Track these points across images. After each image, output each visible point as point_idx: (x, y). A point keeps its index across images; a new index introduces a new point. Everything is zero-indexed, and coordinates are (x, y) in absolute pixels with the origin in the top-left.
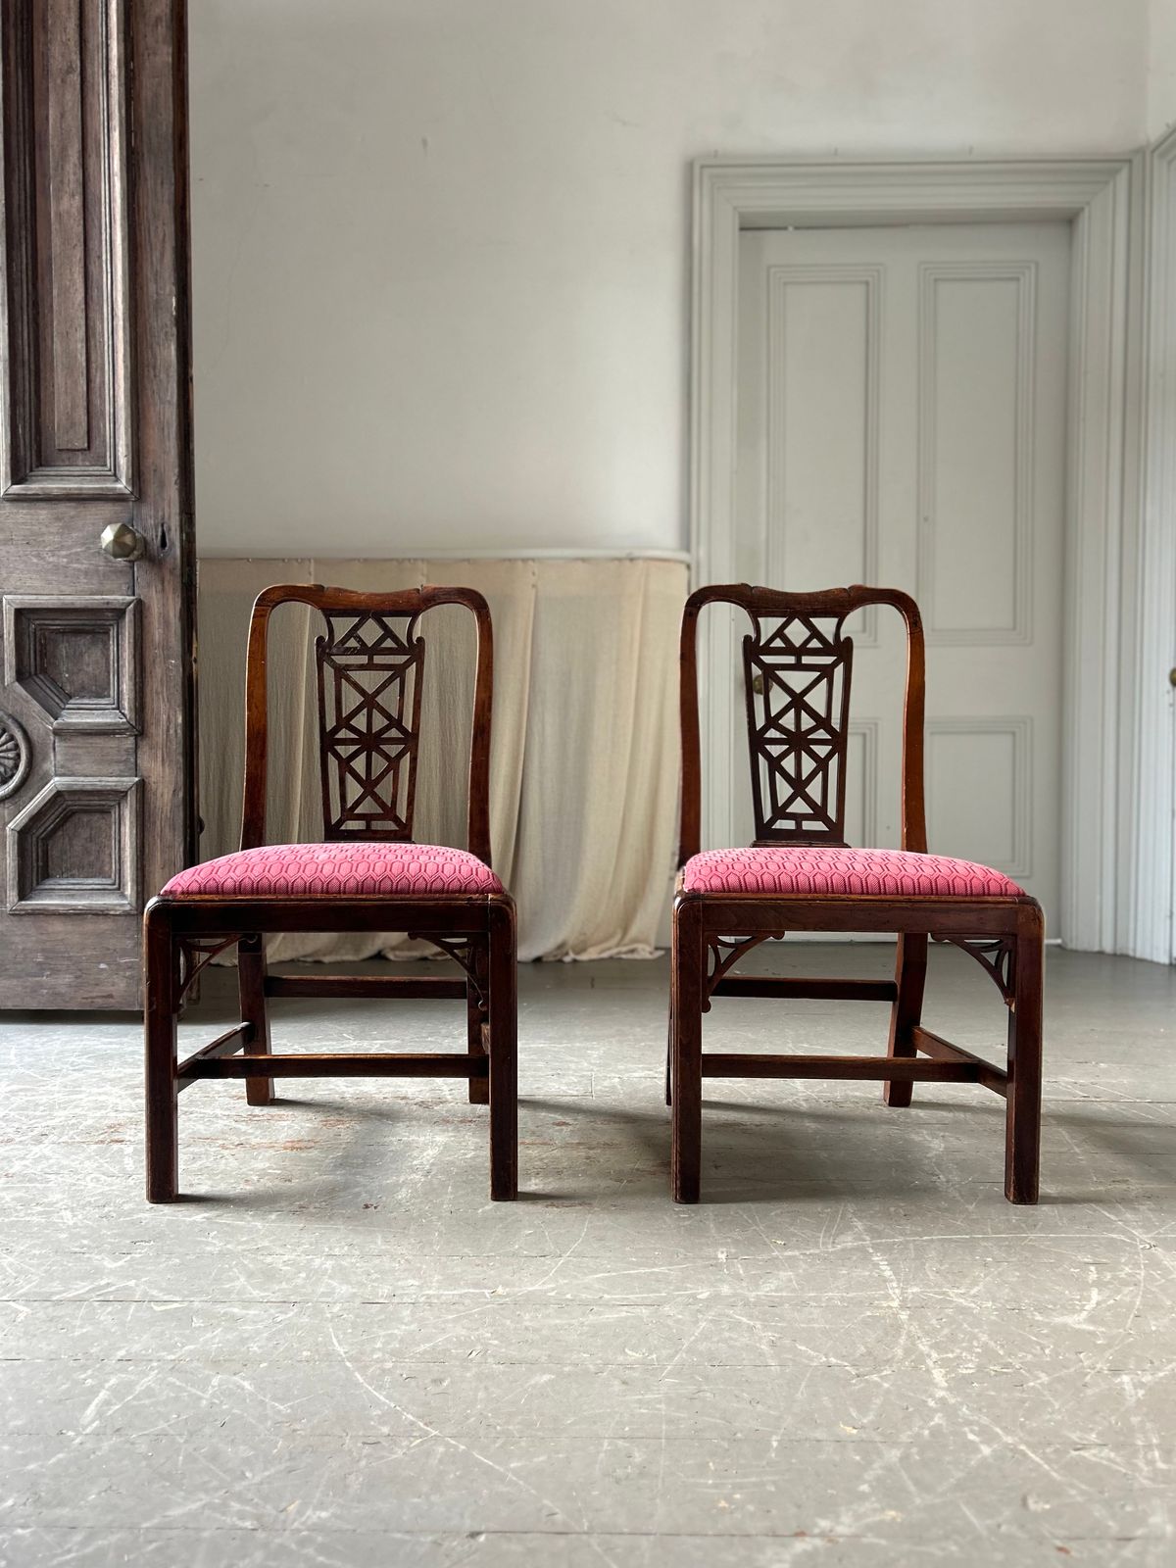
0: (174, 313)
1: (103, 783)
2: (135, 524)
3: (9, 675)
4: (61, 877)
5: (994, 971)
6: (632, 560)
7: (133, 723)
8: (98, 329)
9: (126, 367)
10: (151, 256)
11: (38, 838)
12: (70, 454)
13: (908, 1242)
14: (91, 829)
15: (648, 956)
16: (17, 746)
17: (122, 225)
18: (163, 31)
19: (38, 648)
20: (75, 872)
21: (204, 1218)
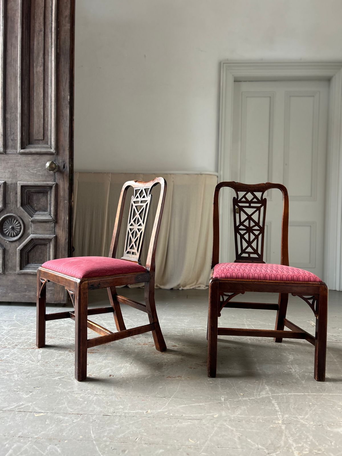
0: (69, 101)
1: (45, 237)
2: (56, 161)
3: (19, 204)
4: (33, 263)
5: (312, 306)
6: (201, 174)
7: (54, 219)
8: (47, 105)
9: (54, 116)
10: (63, 84)
11: (26, 252)
12: (38, 141)
13: (283, 395)
14: (42, 250)
15: (204, 288)
16: (20, 225)
17: (54, 75)
18: (67, 19)
19: (27, 197)
20: (36, 262)
21: (59, 378)
